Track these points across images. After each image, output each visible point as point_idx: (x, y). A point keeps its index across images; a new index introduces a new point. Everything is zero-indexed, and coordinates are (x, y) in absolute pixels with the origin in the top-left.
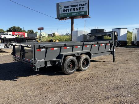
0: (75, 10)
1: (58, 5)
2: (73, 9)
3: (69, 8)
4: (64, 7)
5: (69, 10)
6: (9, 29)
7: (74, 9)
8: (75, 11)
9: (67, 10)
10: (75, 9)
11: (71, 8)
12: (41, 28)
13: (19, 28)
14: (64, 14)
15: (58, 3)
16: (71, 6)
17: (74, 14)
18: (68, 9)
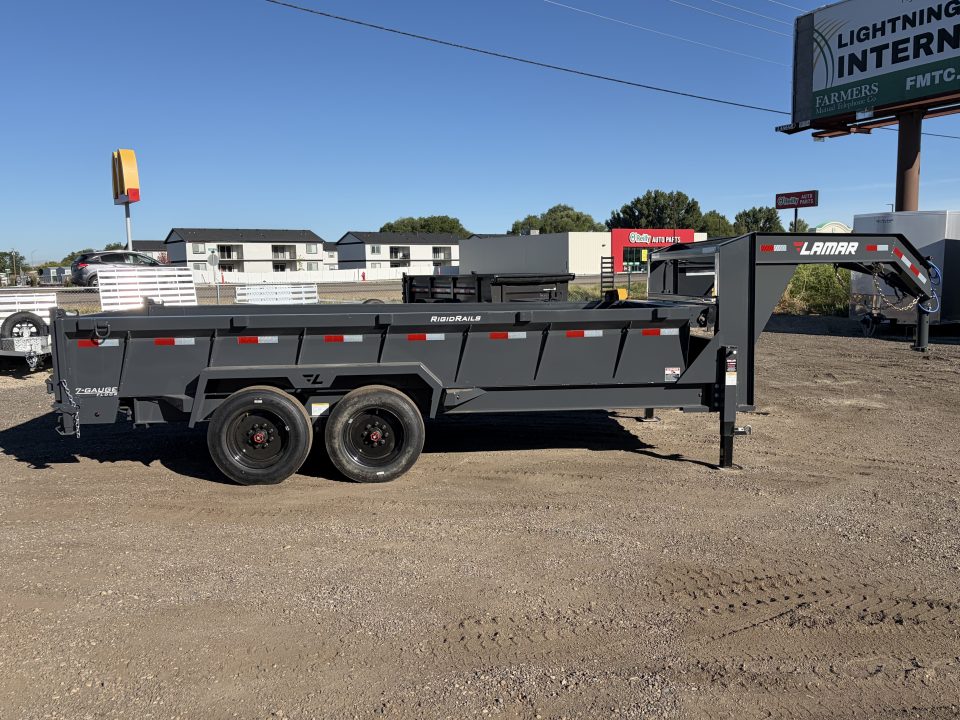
0: (934, 46)
1: (805, 30)
2: (917, 38)
3: (890, 38)
4: (846, 39)
5: (887, 54)
6: (627, 210)
7: (922, 44)
8: (929, 52)
9: (872, 58)
10: (929, 36)
11: (900, 35)
12: (799, 195)
13: (680, 198)
14: (845, 87)
15: (811, 16)
16: (906, 18)
17: (923, 81)
18: (878, 50)
